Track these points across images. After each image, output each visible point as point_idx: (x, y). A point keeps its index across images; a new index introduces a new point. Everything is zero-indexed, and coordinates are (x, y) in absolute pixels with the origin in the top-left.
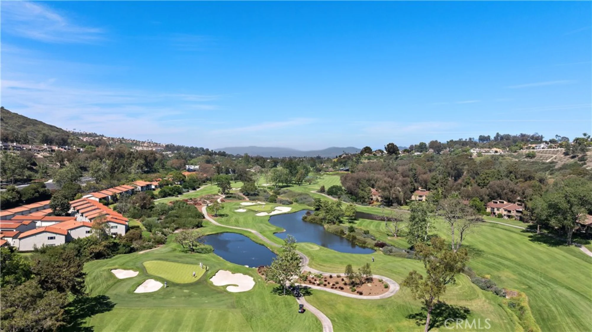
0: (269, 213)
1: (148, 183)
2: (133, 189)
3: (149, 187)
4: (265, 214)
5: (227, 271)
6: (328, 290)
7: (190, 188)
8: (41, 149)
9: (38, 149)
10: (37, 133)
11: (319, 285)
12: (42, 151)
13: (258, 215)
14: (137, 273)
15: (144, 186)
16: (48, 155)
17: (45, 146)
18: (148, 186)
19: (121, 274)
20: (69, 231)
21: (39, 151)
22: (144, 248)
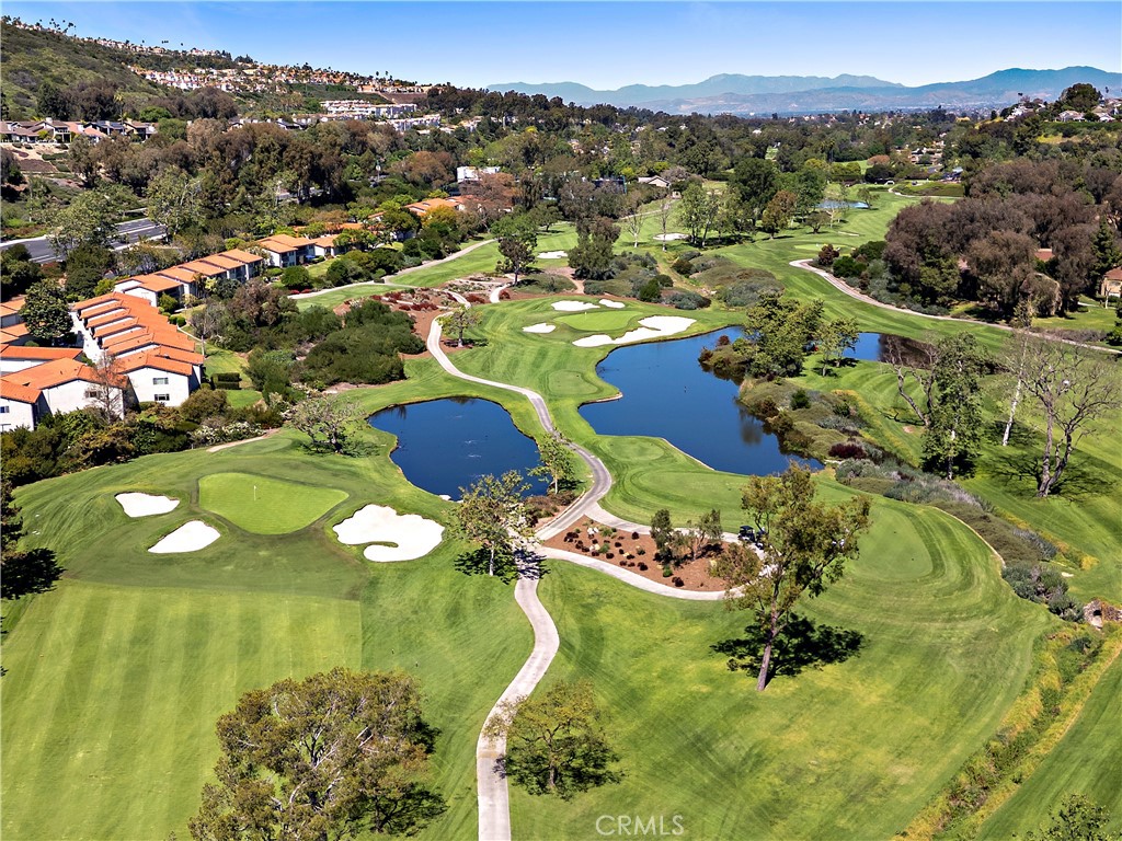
0: (613, 339)
1: (305, 241)
2: (257, 263)
3: (307, 253)
4: (605, 340)
5: (388, 508)
6: (610, 568)
7: (423, 253)
8: (36, 134)
9: (29, 132)
10: (37, 74)
11: (595, 554)
12: (39, 138)
13: (582, 343)
14: (176, 503)
15: (291, 253)
16: (57, 151)
17: (48, 123)
18: (302, 250)
19: (137, 505)
20: (45, 392)
21: (32, 139)
22: (223, 438)
